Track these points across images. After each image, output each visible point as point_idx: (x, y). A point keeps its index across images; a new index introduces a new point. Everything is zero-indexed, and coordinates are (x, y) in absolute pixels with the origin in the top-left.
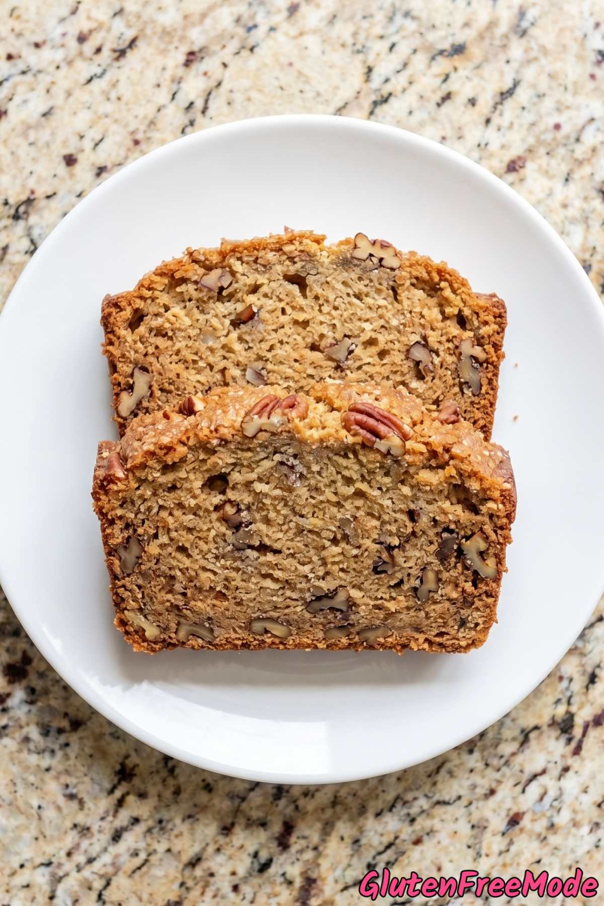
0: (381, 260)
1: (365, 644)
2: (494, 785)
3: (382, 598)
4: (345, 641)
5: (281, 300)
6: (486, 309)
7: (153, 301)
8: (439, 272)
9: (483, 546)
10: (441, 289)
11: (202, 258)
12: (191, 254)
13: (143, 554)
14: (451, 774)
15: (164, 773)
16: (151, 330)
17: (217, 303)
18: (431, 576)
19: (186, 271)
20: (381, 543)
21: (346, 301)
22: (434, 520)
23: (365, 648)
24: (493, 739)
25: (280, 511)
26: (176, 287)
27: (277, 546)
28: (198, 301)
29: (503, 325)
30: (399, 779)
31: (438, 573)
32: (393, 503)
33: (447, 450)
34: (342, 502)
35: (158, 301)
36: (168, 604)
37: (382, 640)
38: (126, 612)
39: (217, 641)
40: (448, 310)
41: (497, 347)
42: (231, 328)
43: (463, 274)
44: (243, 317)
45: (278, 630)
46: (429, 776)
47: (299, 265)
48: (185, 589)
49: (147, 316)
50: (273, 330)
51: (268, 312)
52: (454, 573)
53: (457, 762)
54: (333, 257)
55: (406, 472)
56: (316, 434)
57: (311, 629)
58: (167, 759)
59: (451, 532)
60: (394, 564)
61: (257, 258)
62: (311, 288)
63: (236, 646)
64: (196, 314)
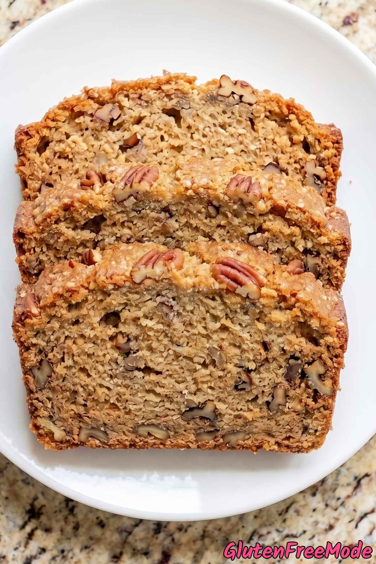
0: (241, 97)
1: (228, 445)
2: (332, 521)
3: (241, 409)
4: (212, 442)
5: (160, 129)
6: (326, 137)
7: (56, 130)
8: (288, 107)
9: (322, 370)
10: (290, 121)
11: (96, 95)
12: (87, 92)
13: (53, 374)
14: (297, 512)
15: (65, 512)
16: (55, 153)
17: (109, 131)
18: (280, 392)
19: (83, 106)
20: (242, 367)
21: (213, 130)
22: (283, 349)
23: (228, 448)
24: (332, 484)
25: (161, 341)
26: (75, 119)
27: (158, 368)
28: (92, 130)
29: (340, 150)
30: (256, 517)
31: (286, 391)
32: (251, 336)
33: (294, 295)
34: (210, 335)
35: (60, 130)
36: (72, 413)
37: (241, 442)
38: (38, 418)
39: (111, 442)
40: (296, 137)
41: (335, 167)
42: (120, 151)
43: (307, 108)
44: (130, 143)
45: (159, 434)
46: (280, 514)
47: (174, 101)
48: (86, 401)
49: (52, 141)
50: (154, 154)
51: (150, 139)
52: (298, 391)
53: (303, 503)
54: (202, 94)
55: (261, 312)
56: (190, 281)
57: (184, 433)
58: (68, 500)
59: (297, 359)
60: (251, 383)
61: (141, 95)
62: (184, 119)
63: (125, 446)
64: (92, 140)
